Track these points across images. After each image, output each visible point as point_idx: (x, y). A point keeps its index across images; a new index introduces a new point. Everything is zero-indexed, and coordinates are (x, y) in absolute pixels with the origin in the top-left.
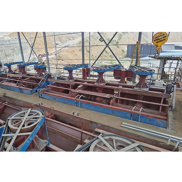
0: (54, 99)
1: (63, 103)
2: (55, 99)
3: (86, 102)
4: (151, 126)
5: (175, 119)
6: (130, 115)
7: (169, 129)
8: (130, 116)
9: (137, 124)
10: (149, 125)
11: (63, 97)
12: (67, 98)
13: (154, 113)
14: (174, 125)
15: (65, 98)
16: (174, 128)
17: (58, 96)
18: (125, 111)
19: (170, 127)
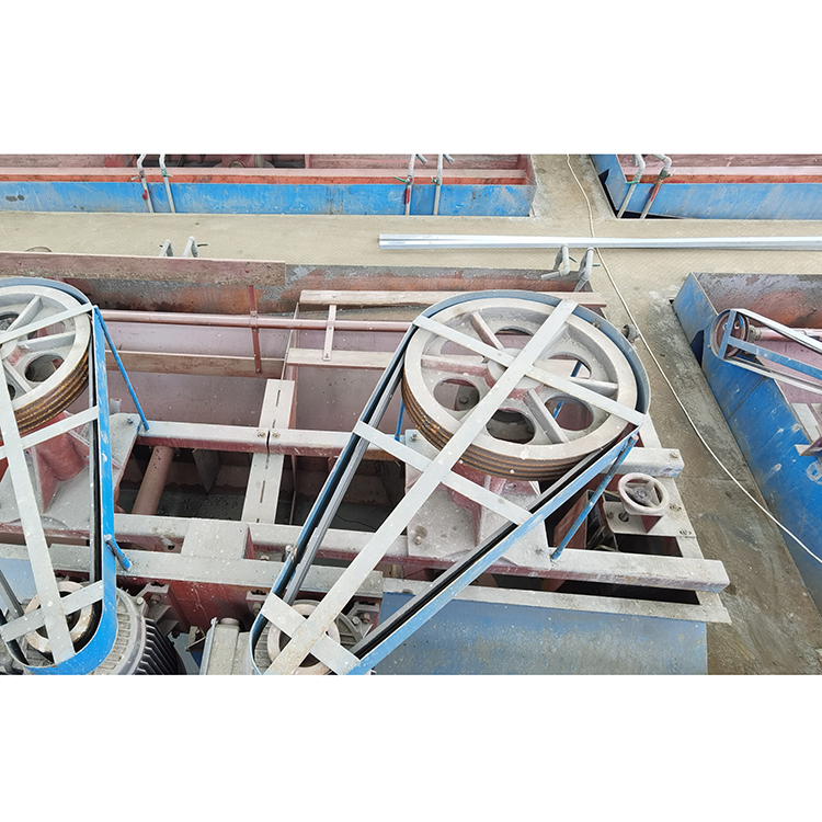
0: (11, 199)
1: (75, 209)
2: (21, 198)
3: (195, 179)
4: (479, 220)
5: (544, 171)
6: (402, 193)
7: (536, 217)
8: (400, 199)
9: (430, 225)
10: (473, 217)
11: (61, 178)
12: (85, 179)
13: (476, 162)
14: (545, 195)
15: (72, 179)
16: (547, 206)
17: (29, 178)
18: (372, 180)
19: (537, 208)
